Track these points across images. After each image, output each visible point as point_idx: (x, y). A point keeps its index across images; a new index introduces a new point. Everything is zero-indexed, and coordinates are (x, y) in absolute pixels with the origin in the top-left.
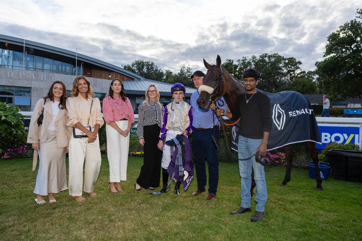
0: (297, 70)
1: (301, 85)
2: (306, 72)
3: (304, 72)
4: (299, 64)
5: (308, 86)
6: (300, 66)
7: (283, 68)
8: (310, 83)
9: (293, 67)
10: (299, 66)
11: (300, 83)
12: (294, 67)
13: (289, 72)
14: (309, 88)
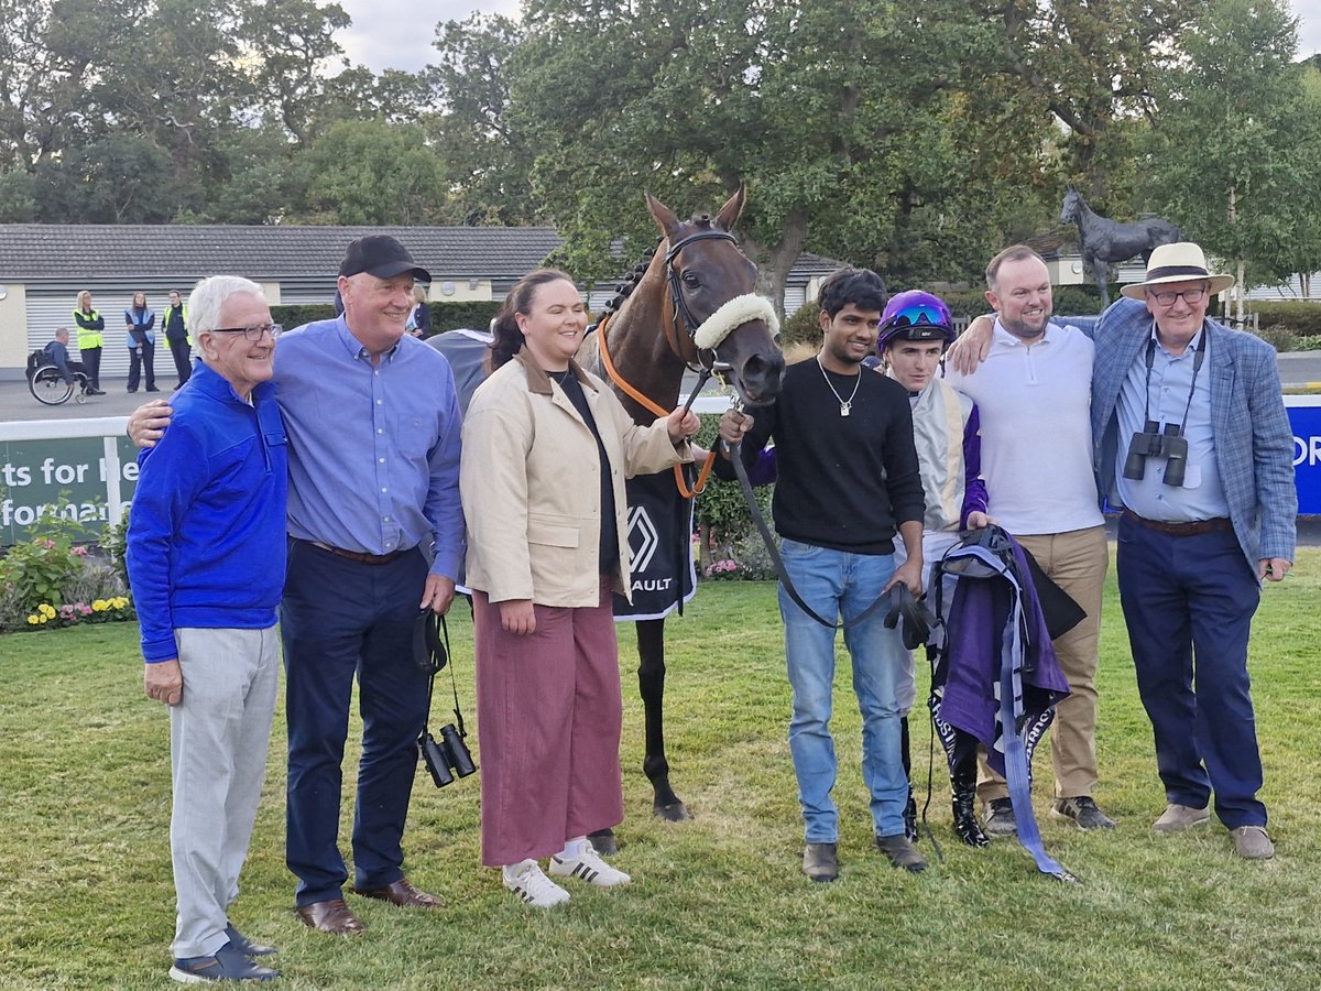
0: (324, 61)
1: (367, 163)
2: (371, 77)
3: (362, 76)
4: (335, 24)
5: (405, 169)
6: (339, 36)
7: (241, 45)
8: (414, 152)
9: (296, 39)
10: (333, 39)
11: (359, 150)
12: (306, 40)
13: (276, 65)
14: (411, 182)
